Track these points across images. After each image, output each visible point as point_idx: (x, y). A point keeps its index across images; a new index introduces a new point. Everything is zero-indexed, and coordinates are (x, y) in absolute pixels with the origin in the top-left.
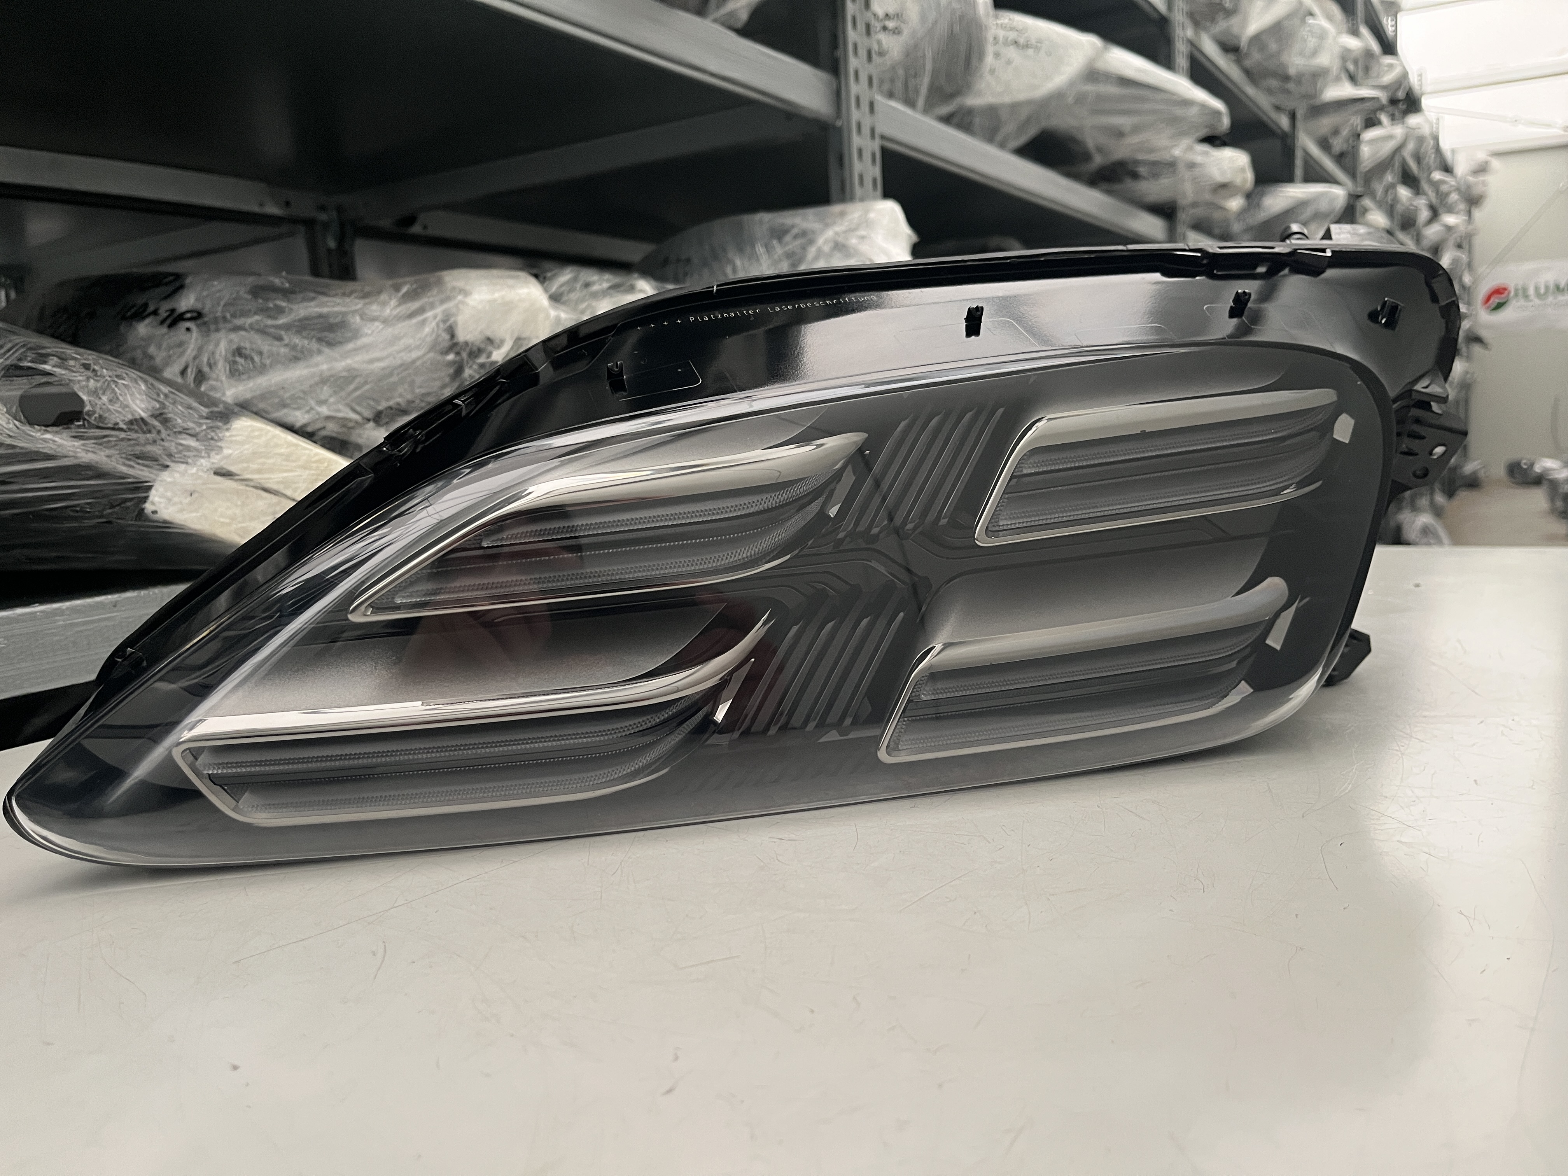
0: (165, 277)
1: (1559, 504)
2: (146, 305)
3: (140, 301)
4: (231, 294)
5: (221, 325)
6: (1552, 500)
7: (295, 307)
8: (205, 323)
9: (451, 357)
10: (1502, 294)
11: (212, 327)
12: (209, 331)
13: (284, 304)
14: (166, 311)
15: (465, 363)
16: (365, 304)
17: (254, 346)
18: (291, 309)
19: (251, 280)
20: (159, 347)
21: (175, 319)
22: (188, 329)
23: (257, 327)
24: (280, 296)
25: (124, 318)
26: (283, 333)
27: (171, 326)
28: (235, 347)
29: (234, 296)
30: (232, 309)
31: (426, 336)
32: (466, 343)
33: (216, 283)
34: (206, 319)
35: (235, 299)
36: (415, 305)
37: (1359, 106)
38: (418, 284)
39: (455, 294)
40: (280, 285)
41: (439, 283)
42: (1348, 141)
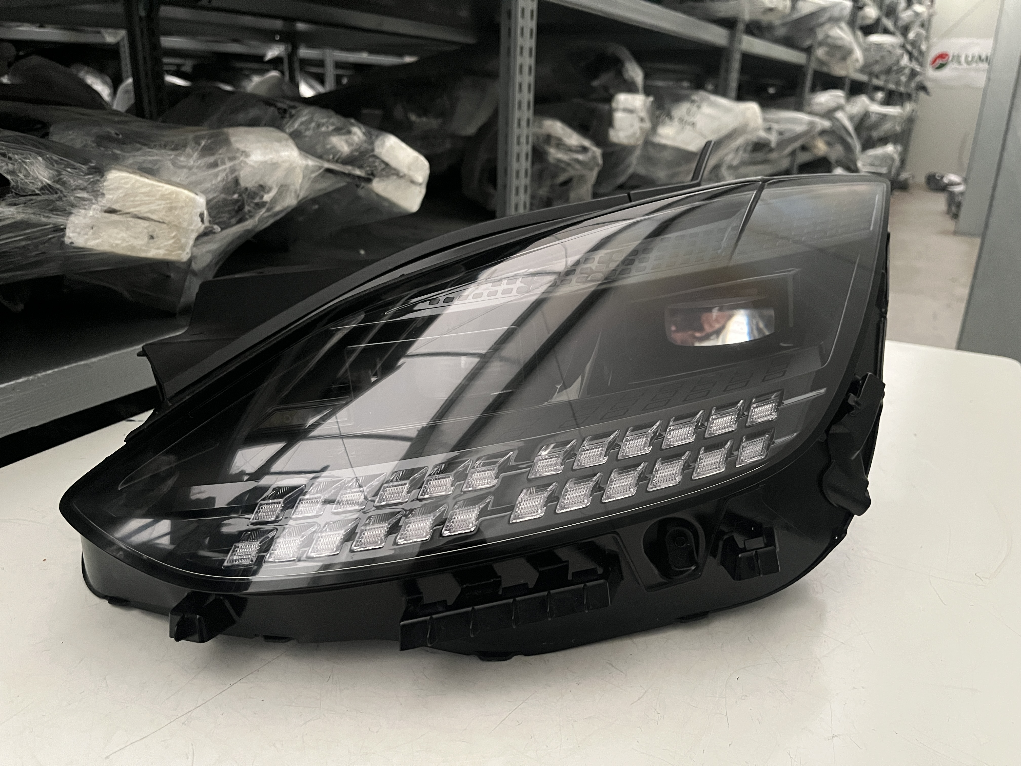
0: (35, 125)
1: (954, 209)
4: (82, 143)
6: (949, 205)
7: (127, 155)
9: (236, 196)
10: (944, 58)
15: (245, 202)
16: (177, 156)
18: (124, 156)
24: (115, 146)
29: (85, 143)
31: (219, 182)
32: (246, 189)
33: (70, 133)
35: (85, 146)
36: (211, 159)
38: (212, 140)
39: (238, 155)
40: (115, 136)
41: (226, 142)
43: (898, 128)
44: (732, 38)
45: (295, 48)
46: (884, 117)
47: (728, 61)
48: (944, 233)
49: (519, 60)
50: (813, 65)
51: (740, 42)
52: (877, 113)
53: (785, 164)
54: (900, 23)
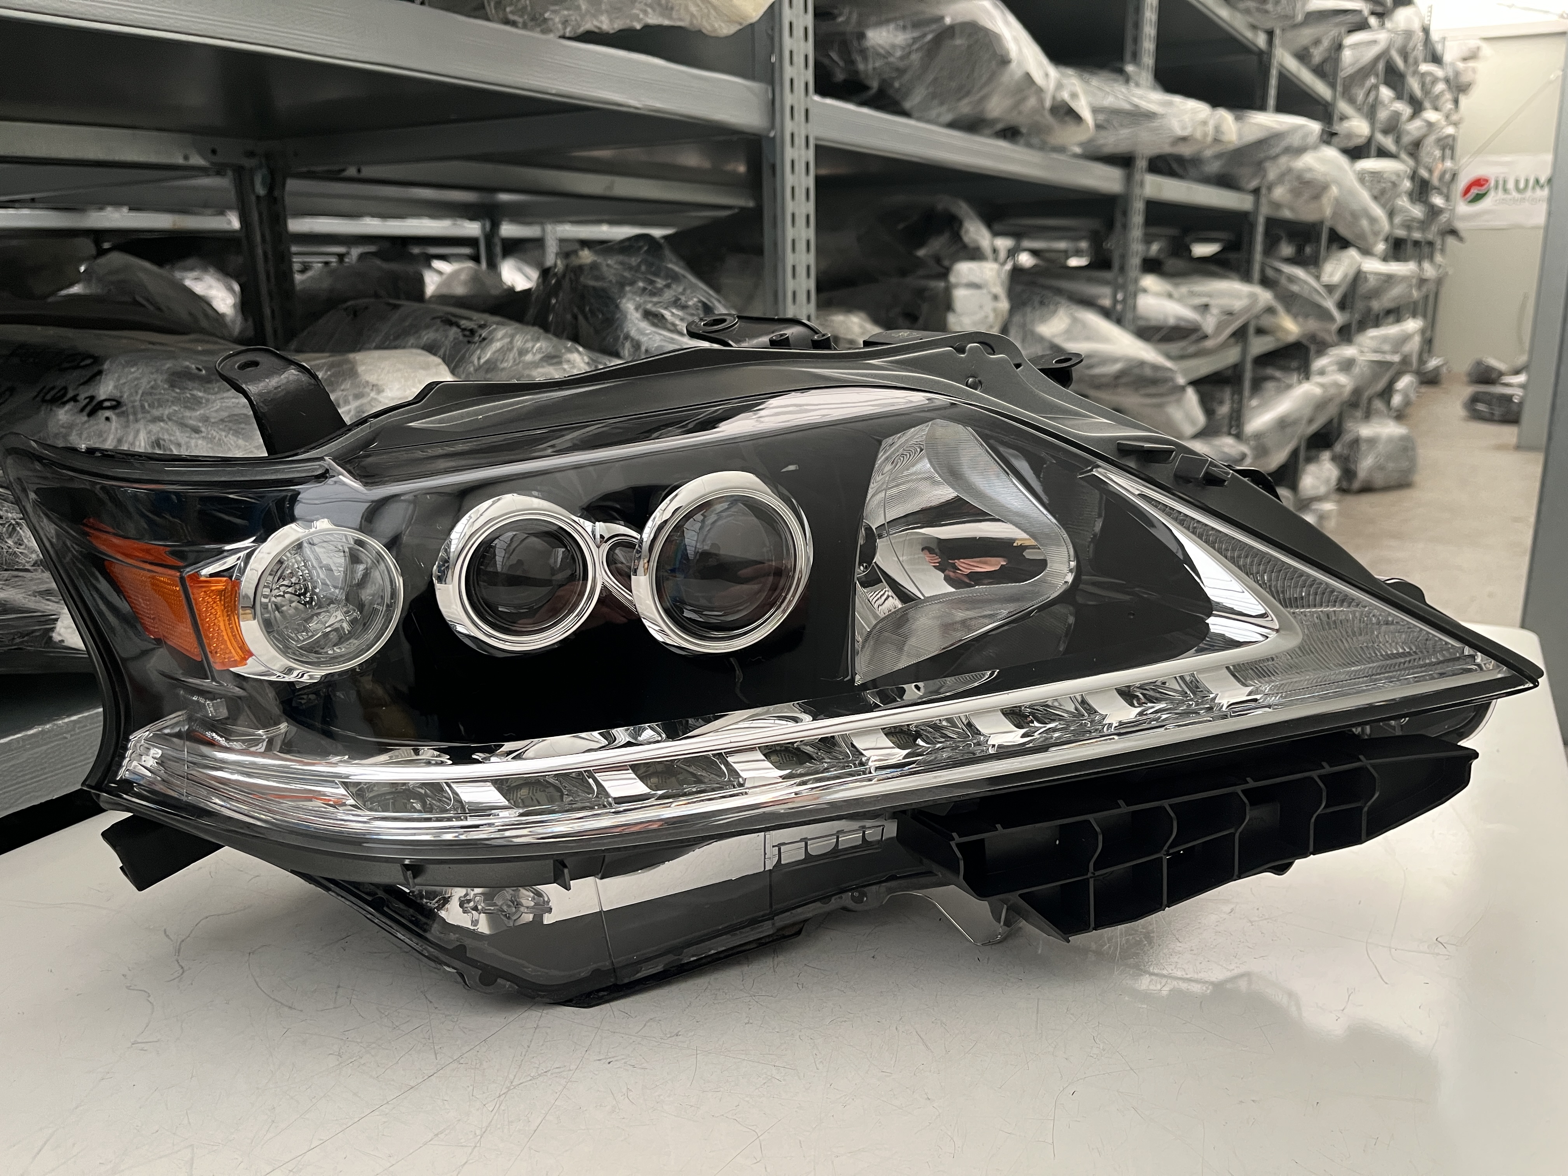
0: (83, 360)
2: (65, 389)
3: (60, 383)
4: (149, 382)
5: (140, 416)
7: (211, 398)
8: (123, 413)
10: (1482, 185)
11: (131, 417)
12: (128, 421)
13: (200, 394)
14: (86, 398)
17: (172, 438)
18: (208, 400)
19: (169, 365)
20: (80, 435)
21: (94, 408)
22: (107, 419)
23: (174, 418)
24: (196, 385)
25: (44, 401)
26: (200, 425)
27: (90, 415)
28: (153, 438)
29: (153, 383)
30: (149, 398)
33: (133, 370)
34: (124, 409)
35: (152, 387)
37: (1341, 18)
38: (333, 371)
39: (367, 390)
40: (196, 371)
41: (352, 373)
42: (1329, 50)
43: (1415, 294)
44: (1129, 179)
45: (495, 226)
46: (1389, 279)
47: (1125, 213)
48: (1500, 448)
49: (790, 233)
50: (1265, 211)
51: (1142, 184)
52: (1376, 274)
53: (1232, 356)
54: (1406, 140)
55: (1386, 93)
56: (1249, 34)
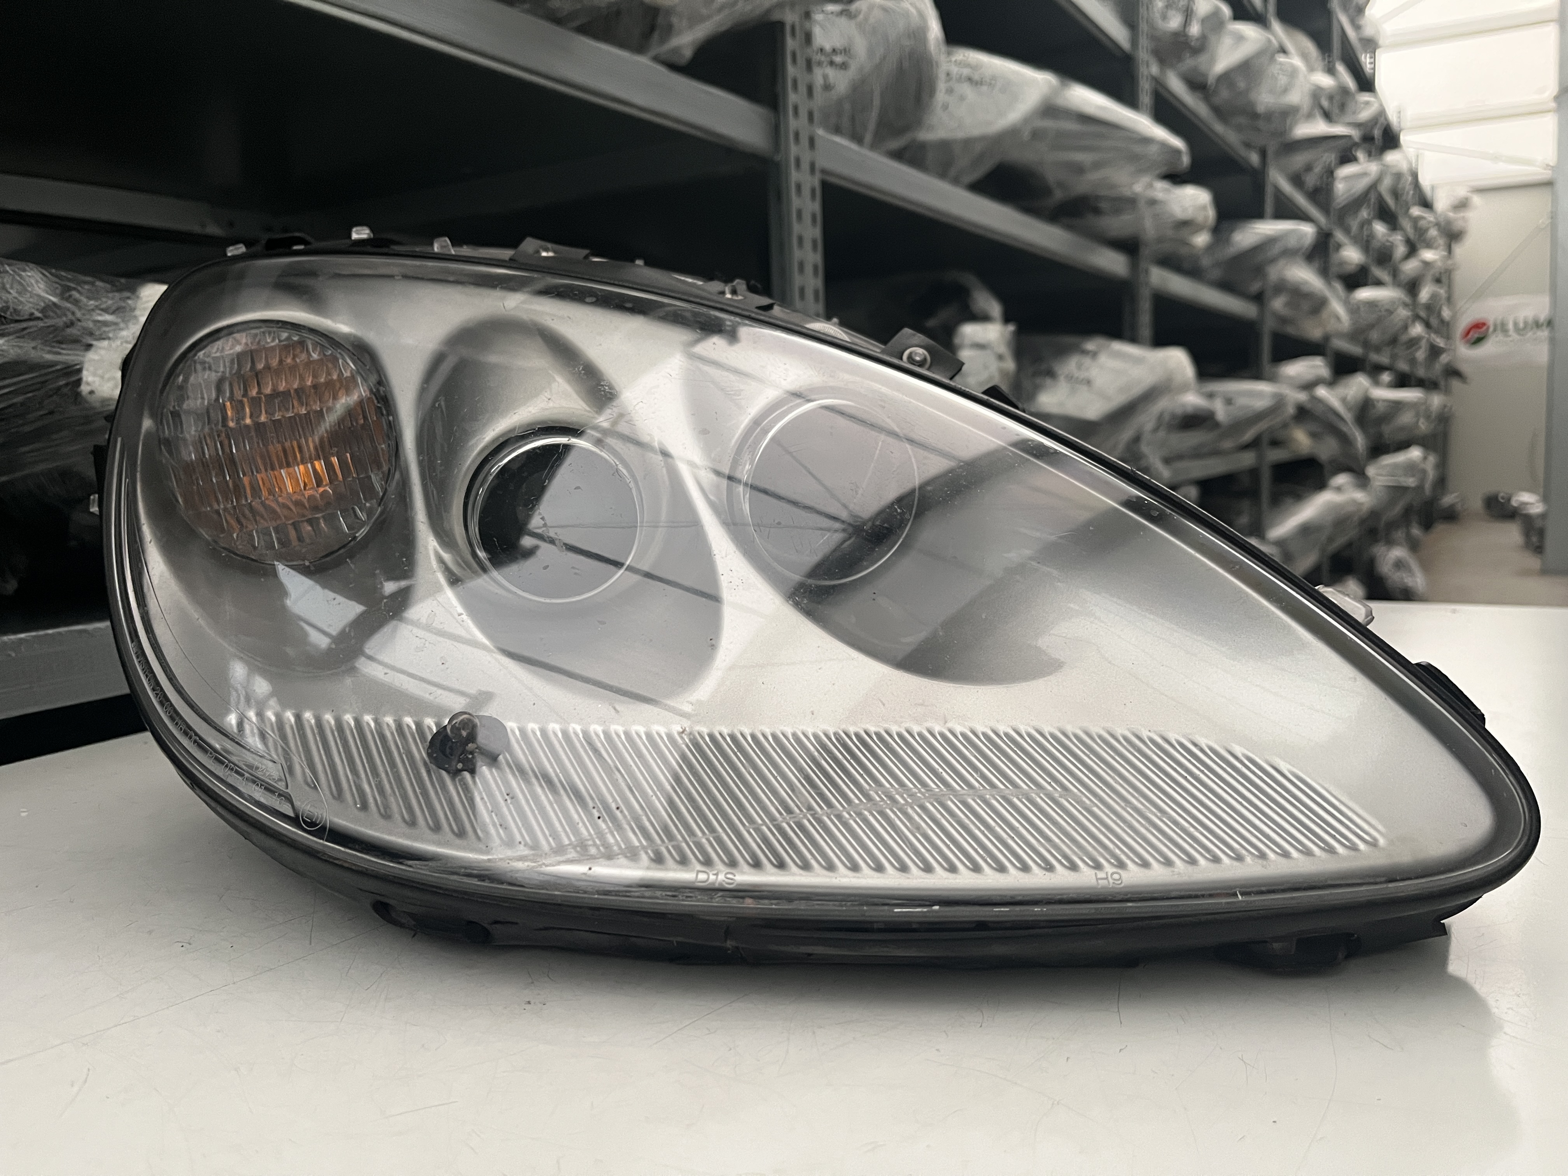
1: (1534, 539)
6: (1526, 534)
10: (1481, 328)
37: (1333, 144)
42: (1321, 178)
43: (1423, 426)
44: (1135, 266)
46: (1397, 406)
48: (1525, 573)
49: (798, 255)
50: (1270, 323)
51: (1147, 272)
52: (1385, 401)
53: (1248, 459)
54: (1403, 277)
55: (1380, 228)
56: (1242, 151)
